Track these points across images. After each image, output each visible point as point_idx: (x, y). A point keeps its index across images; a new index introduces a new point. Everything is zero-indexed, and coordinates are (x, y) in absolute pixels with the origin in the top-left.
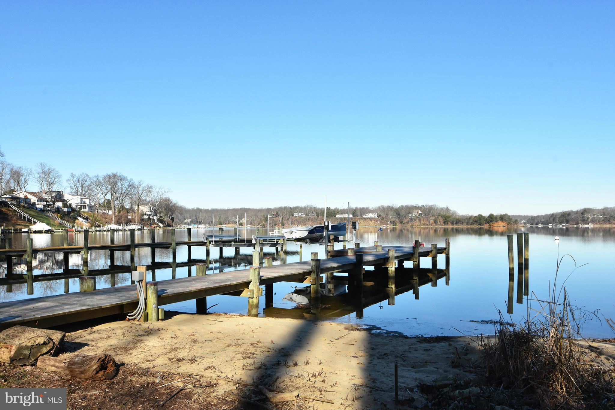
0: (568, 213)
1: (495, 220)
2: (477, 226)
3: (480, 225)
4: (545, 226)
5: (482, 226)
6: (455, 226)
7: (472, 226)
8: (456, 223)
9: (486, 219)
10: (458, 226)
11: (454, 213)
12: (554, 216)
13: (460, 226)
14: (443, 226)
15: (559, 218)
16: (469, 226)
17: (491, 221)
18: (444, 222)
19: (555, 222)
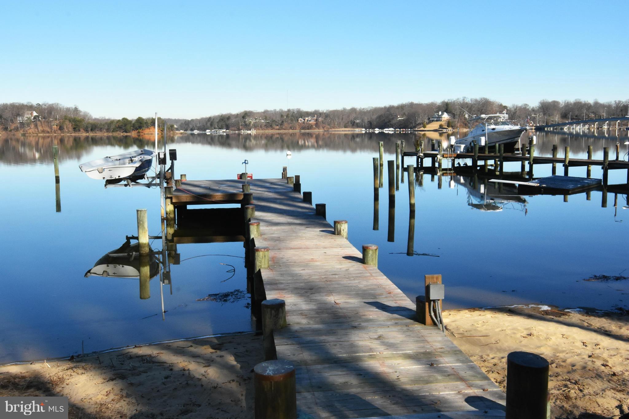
0: (227, 116)
1: (145, 125)
2: (121, 134)
3: (126, 132)
4: (201, 132)
5: (128, 134)
6: (91, 134)
7: (116, 134)
8: (91, 130)
9: (134, 124)
10: (95, 134)
11: (86, 115)
12: (212, 120)
13: (98, 134)
14: (73, 134)
15: (218, 122)
16: (110, 134)
17: (140, 127)
18: (74, 129)
19: (213, 128)
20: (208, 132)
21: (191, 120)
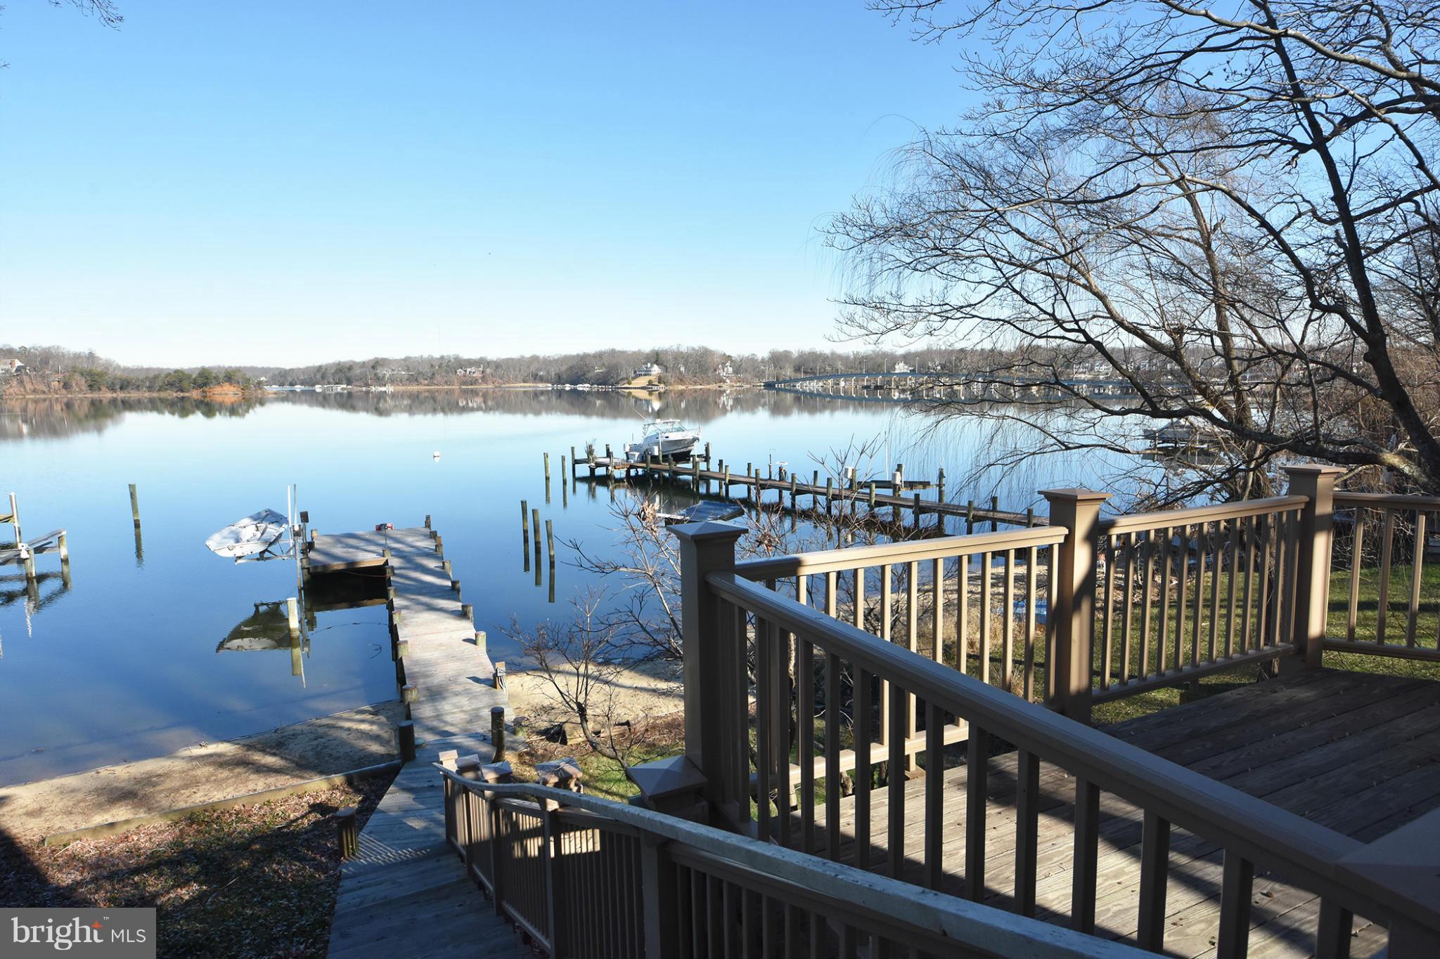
0: (348, 366)
1: (214, 381)
2: (172, 394)
3: (182, 391)
4: (307, 388)
5: (186, 394)
6: (121, 395)
7: (163, 395)
8: (121, 388)
9: (195, 379)
10: (128, 395)
11: (108, 364)
12: (324, 370)
13: (134, 395)
14: (89, 395)
15: (333, 374)
16: (155, 395)
17: (205, 384)
18: (91, 386)
19: (326, 381)
20: (318, 388)
21: (290, 370)
